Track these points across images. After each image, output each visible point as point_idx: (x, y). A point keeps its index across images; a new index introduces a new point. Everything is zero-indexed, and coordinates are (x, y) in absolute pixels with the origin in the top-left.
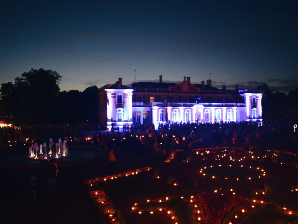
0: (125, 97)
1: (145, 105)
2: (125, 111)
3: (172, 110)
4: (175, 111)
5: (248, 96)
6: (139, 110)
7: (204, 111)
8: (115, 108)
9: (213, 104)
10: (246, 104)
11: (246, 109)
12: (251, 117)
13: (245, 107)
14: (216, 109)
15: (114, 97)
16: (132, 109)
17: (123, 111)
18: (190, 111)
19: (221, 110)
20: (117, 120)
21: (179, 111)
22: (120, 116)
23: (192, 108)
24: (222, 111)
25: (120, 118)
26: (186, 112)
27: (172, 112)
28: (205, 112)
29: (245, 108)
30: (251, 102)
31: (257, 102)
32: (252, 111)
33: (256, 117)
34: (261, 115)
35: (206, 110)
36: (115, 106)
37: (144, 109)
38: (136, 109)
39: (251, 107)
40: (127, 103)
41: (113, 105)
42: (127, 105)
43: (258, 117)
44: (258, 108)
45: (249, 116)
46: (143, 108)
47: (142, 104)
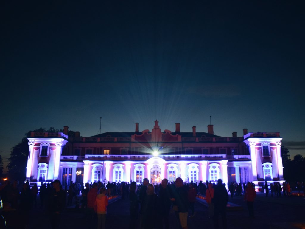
0: (52, 149)
1: (79, 160)
2: (49, 168)
3: (113, 166)
4: (118, 167)
5: (253, 143)
6: (71, 166)
7: (166, 168)
8: (37, 163)
9: (183, 156)
10: (251, 157)
11: (251, 165)
12: (261, 177)
13: (250, 160)
14: (188, 164)
15: (37, 149)
16: (60, 165)
17: (48, 167)
18: (143, 168)
19: (198, 165)
20: (38, 178)
21: (124, 168)
22: (43, 173)
23: (145, 162)
24: (199, 168)
25: (42, 177)
26: (136, 169)
27: (112, 168)
28: (169, 169)
29: (250, 162)
30: (260, 152)
31: (272, 152)
32: (263, 166)
33: (272, 178)
34: (281, 173)
35: (169, 166)
36: (37, 160)
37: (78, 164)
38: (66, 164)
39: (261, 160)
40: (54, 156)
41: (35, 158)
42: (54, 159)
43: (276, 177)
44: (275, 161)
45: (258, 175)
46: (76, 163)
47: (75, 157)
